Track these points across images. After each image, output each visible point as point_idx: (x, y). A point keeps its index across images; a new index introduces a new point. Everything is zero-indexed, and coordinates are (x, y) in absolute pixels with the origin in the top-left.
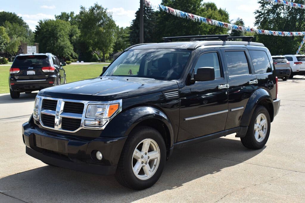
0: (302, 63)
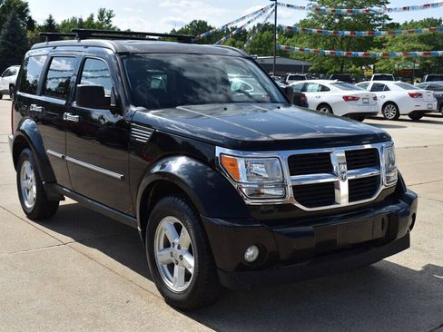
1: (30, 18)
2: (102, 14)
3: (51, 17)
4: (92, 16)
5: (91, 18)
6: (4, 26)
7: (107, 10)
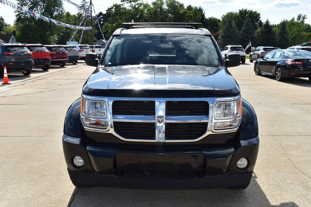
0: (83, 51)
1: (261, 21)
2: (299, 17)
3: (267, 20)
4: (294, 18)
5: (293, 20)
6: (243, 26)
7: (303, 15)
